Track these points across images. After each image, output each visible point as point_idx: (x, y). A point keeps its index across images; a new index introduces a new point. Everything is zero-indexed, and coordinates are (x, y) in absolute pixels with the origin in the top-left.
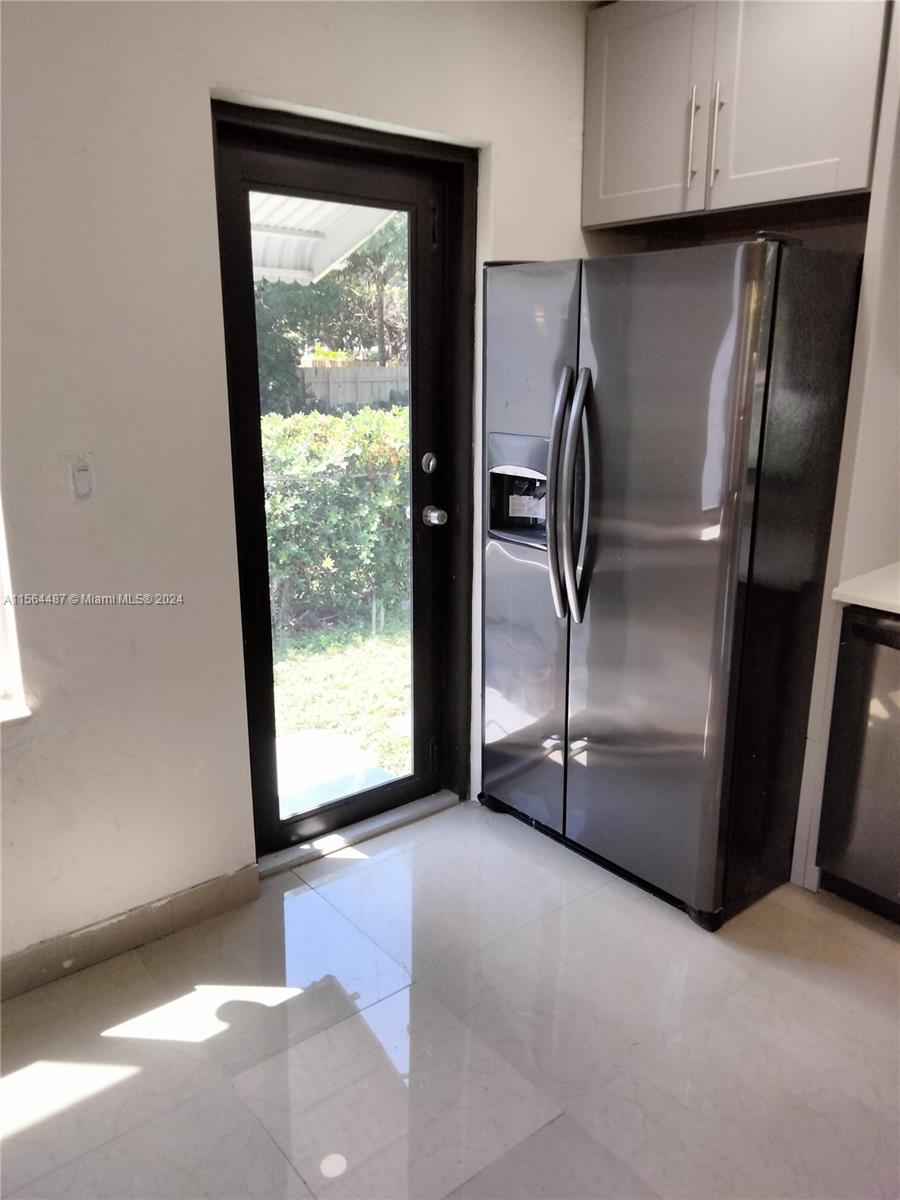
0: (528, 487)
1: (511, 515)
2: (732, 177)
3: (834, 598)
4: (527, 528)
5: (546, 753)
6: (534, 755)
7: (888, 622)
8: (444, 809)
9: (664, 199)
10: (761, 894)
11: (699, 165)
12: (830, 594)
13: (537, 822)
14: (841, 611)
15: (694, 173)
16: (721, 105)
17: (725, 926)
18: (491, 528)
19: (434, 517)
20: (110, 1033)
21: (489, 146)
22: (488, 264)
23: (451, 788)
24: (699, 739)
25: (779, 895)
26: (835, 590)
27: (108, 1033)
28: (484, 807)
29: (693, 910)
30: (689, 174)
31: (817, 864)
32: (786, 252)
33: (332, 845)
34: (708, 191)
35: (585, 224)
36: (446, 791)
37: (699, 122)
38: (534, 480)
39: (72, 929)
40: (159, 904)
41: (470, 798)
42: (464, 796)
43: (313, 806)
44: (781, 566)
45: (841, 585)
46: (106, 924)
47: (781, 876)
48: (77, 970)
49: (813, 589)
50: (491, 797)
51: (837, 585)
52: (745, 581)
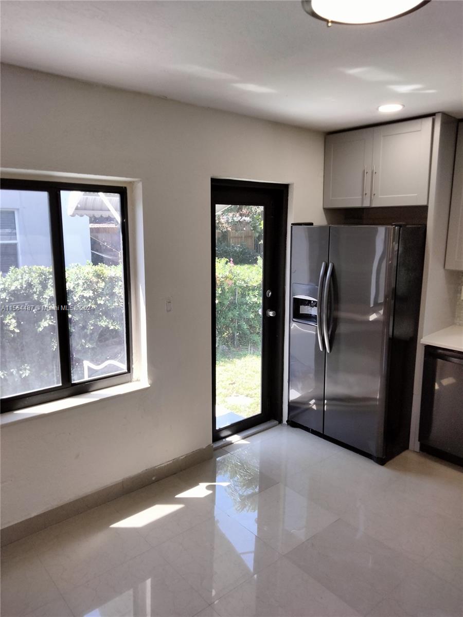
0: (308, 303)
1: (301, 313)
2: (380, 197)
3: (421, 343)
4: (308, 317)
5: (311, 406)
6: (306, 407)
7: (440, 351)
8: (274, 426)
9: (354, 201)
10: (399, 453)
11: (368, 192)
12: (420, 341)
13: (312, 430)
14: (424, 348)
15: (366, 194)
16: (375, 173)
17: (387, 464)
18: (294, 318)
19: (271, 314)
20: (178, 496)
21: (293, 184)
22: (293, 224)
23: (275, 419)
24: (375, 399)
25: (405, 454)
26: (422, 340)
27: (177, 496)
28: (289, 426)
29: (375, 457)
30: (363, 194)
31: (419, 440)
32: (401, 229)
33: (235, 439)
34: (371, 201)
35: (325, 207)
36: (273, 420)
37: (368, 178)
38: (311, 301)
39: (156, 465)
40: (182, 458)
41: (282, 423)
42: (280, 422)
43: (228, 424)
44: (403, 331)
45: (423, 338)
46: (166, 464)
47: (406, 447)
48: (157, 481)
49: (414, 339)
50: (292, 421)
51: (422, 338)
52: (391, 337)
